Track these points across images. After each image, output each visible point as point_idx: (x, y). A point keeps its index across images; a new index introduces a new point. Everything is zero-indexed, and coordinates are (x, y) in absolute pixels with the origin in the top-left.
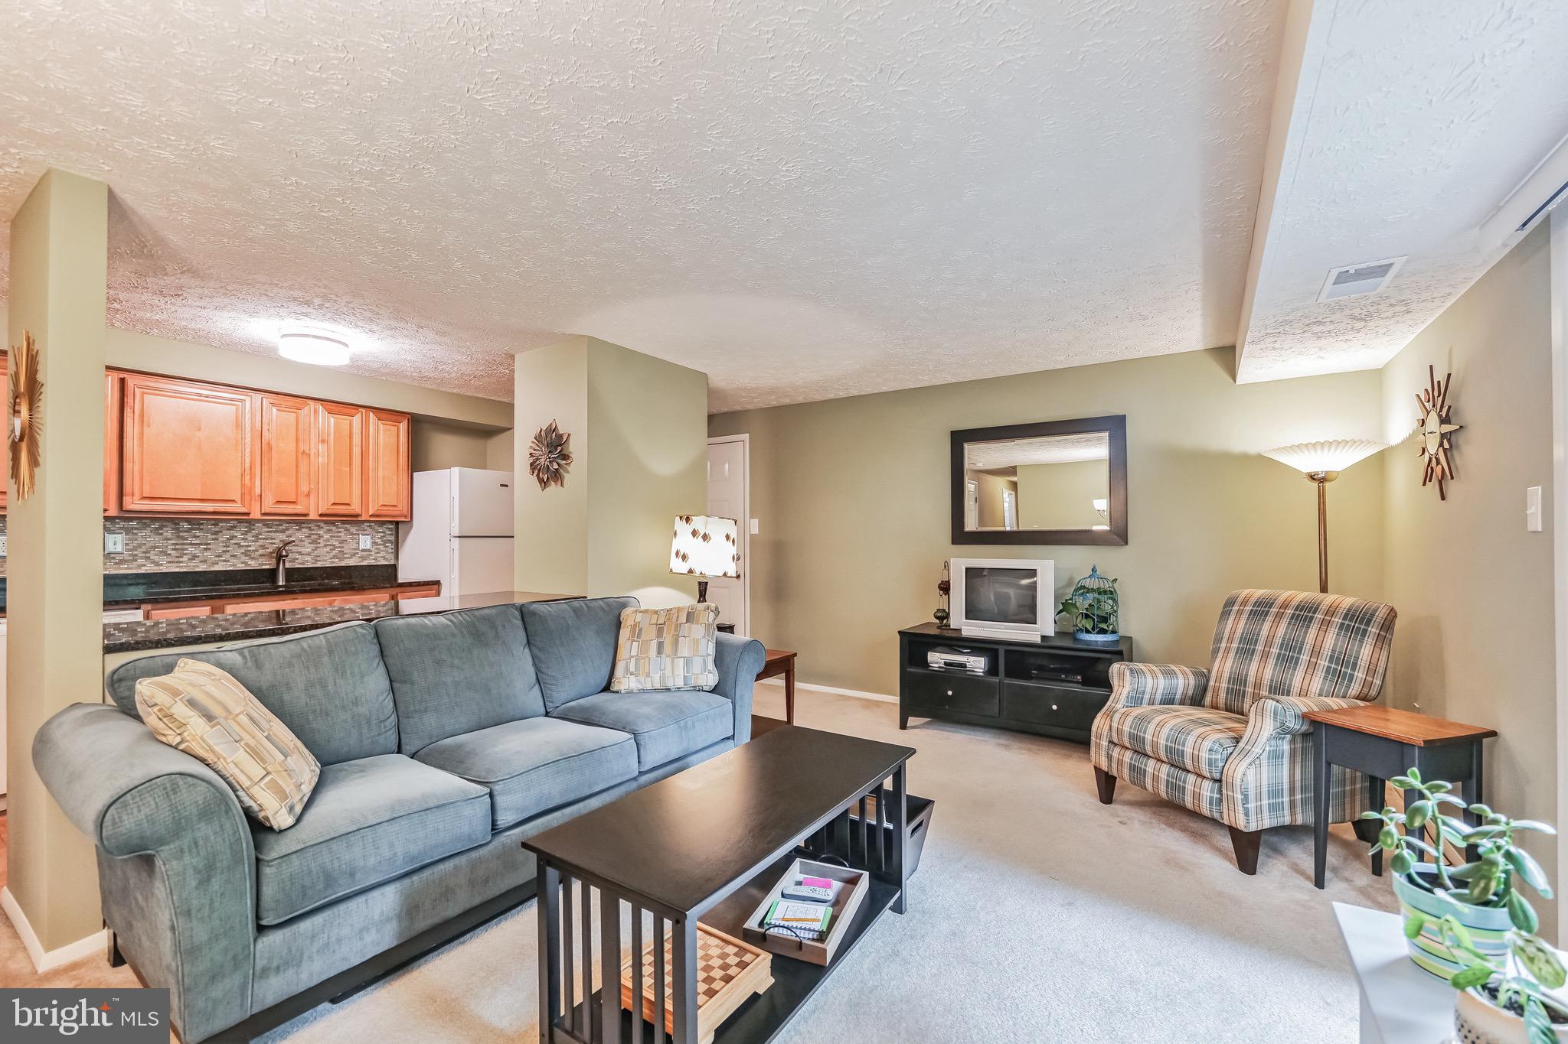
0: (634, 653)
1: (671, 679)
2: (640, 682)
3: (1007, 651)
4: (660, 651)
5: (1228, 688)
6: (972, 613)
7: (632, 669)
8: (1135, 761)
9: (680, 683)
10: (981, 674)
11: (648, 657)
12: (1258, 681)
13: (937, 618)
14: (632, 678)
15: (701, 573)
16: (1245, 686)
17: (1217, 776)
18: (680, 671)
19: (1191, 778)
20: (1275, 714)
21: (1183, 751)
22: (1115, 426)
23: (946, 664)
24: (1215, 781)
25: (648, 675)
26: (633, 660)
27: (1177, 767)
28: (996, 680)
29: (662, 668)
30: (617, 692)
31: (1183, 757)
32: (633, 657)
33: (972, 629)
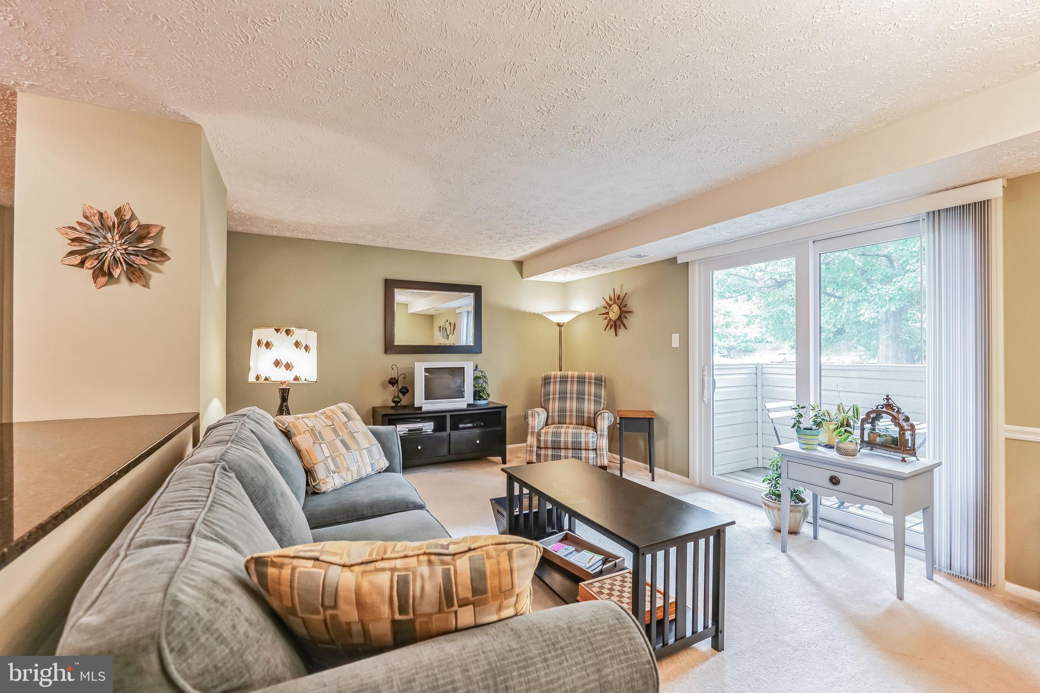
0: (327, 454)
1: (364, 469)
2: (343, 478)
3: (451, 416)
4: (348, 448)
5: (576, 415)
6: (428, 396)
7: (333, 468)
8: (554, 452)
9: (369, 471)
10: (431, 433)
11: (340, 454)
12: (589, 411)
13: (394, 402)
14: (336, 475)
15: (306, 380)
16: (584, 413)
17: (595, 448)
18: (367, 460)
19: (583, 452)
20: (608, 418)
21: (581, 441)
22: (477, 291)
23: (409, 431)
24: (593, 450)
25: (348, 469)
26: (329, 460)
27: (575, 449)
28: (444, 434)
29: (356, 461)
30: (324, 492)
31: (581, 444)
32: (328, 457)
33: (429, 406)
